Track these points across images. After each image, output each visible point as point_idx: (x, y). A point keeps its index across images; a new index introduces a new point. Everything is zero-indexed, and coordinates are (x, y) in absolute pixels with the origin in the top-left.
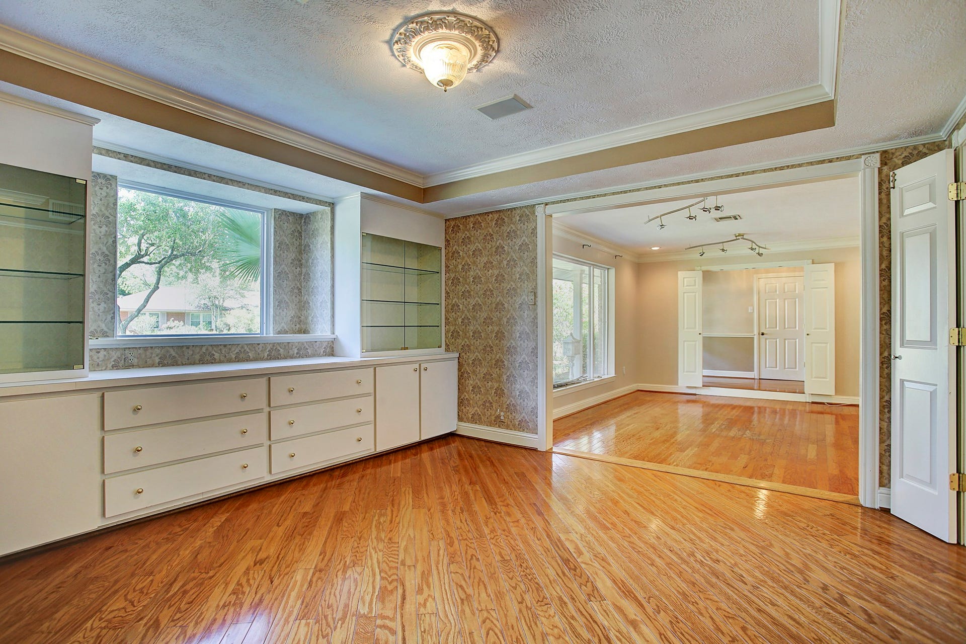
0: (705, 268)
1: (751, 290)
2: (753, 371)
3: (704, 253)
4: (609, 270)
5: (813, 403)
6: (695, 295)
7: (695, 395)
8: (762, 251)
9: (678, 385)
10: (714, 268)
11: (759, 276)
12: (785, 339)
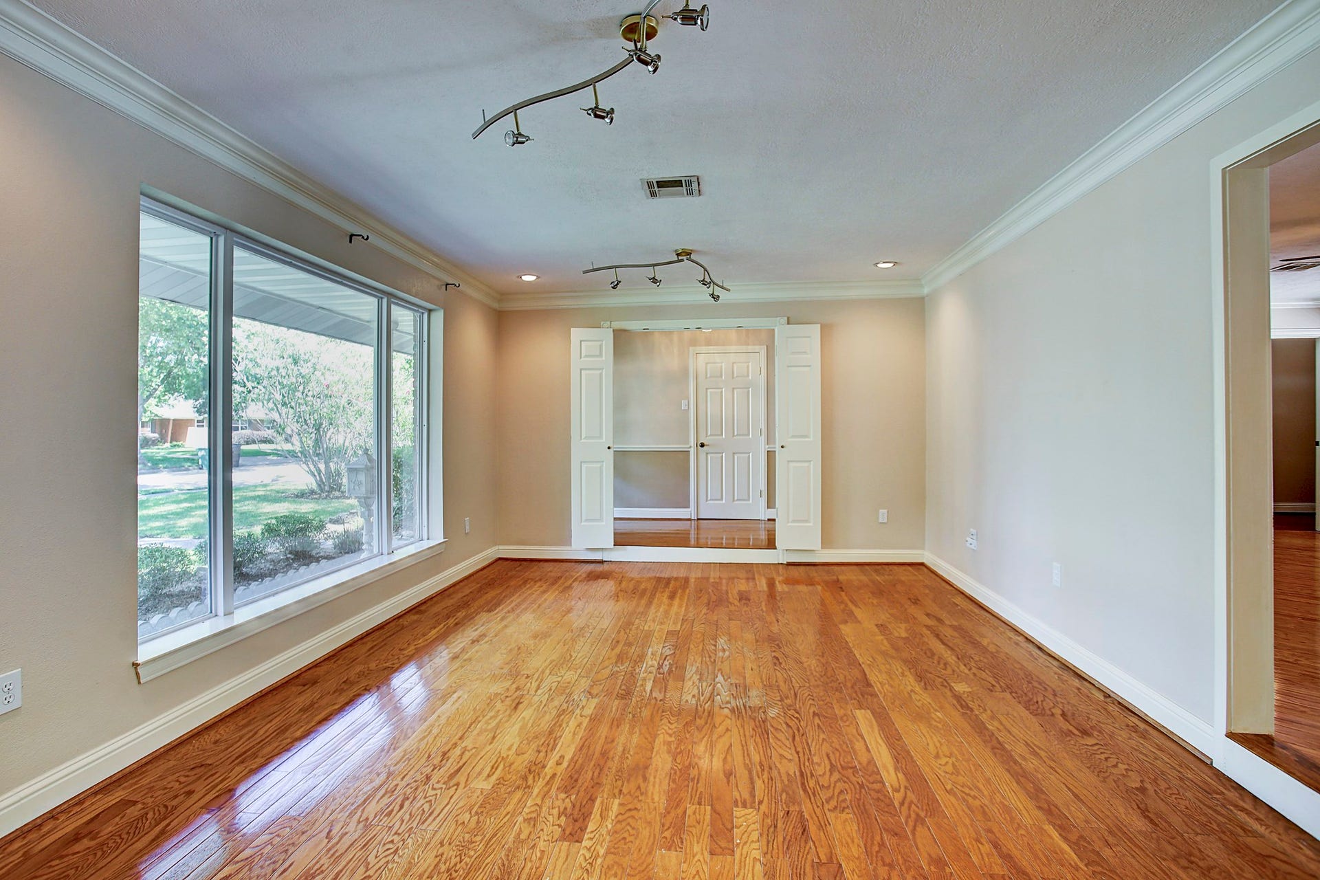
0: (618, 325)
1: (685, 372)
2: (688, 507)
3: (619, 282)
4: (433, 315)
5: (789, 564)
6: (601, 374)
7: (602, 562)
8: (718, 291)
9: (570, 545)
10: (635, 326)
11: (698, 349)
12: (734, 453)
